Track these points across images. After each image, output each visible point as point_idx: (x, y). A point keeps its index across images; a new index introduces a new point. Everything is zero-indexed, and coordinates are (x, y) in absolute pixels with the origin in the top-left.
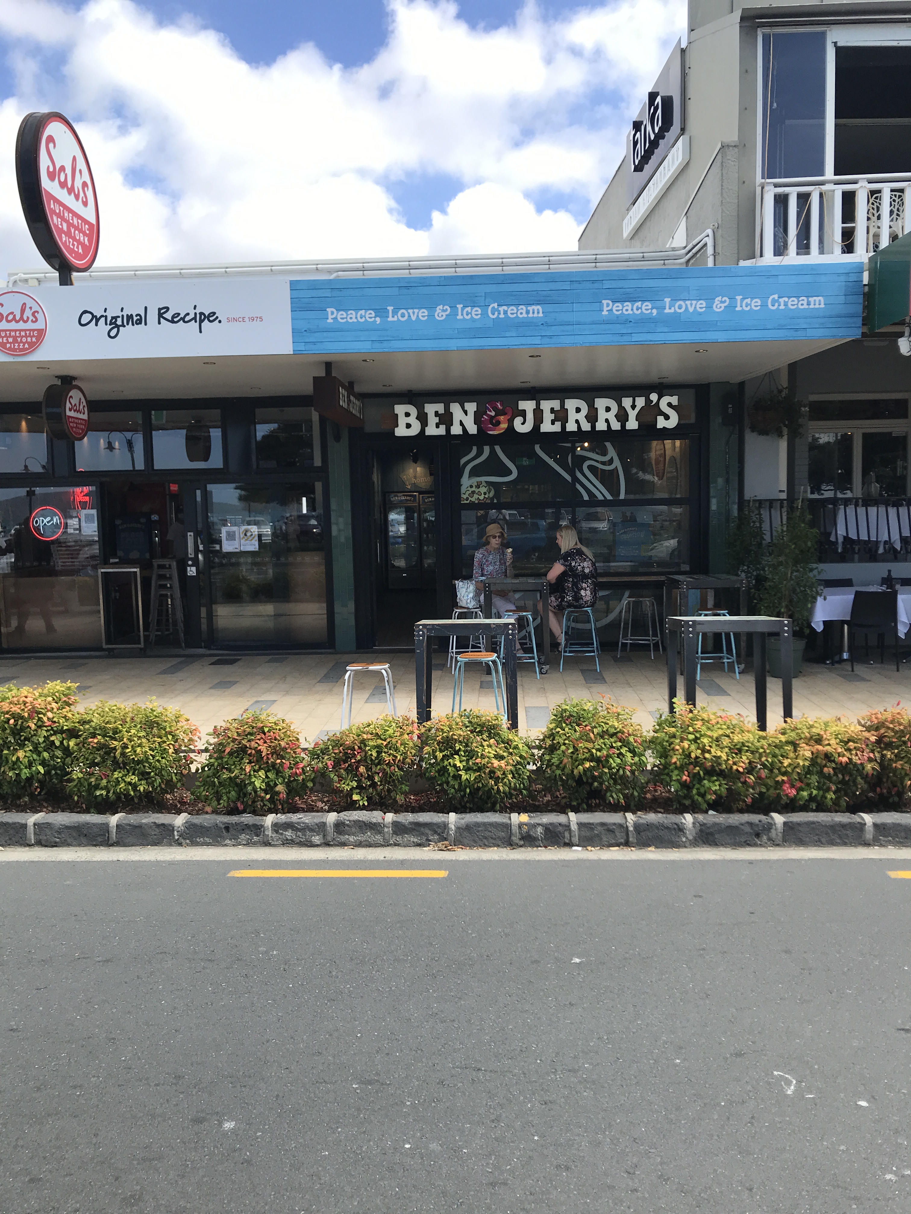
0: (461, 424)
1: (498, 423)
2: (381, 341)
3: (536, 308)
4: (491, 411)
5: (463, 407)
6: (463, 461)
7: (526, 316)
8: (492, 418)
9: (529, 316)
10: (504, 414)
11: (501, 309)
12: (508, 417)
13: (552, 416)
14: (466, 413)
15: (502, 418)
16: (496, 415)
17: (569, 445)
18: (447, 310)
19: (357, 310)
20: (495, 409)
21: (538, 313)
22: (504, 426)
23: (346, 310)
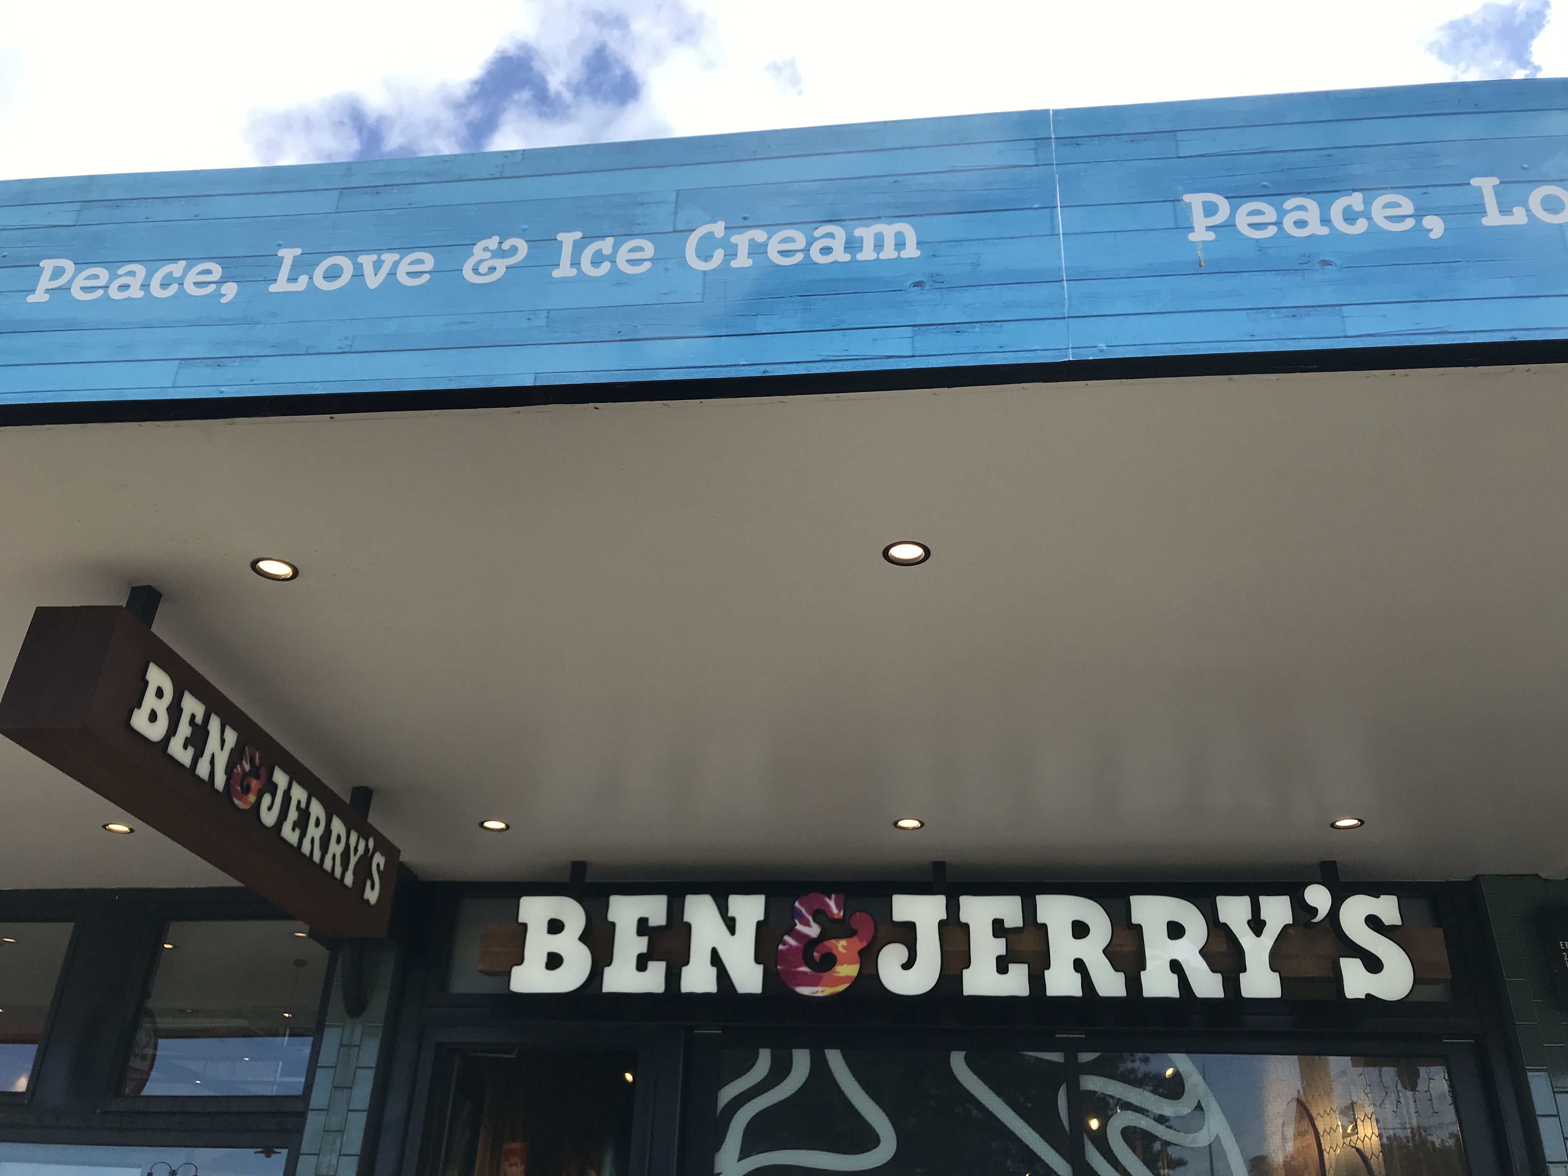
0: (716, 959)
1: (830, 961)
2: (217, 362)
3: (889, 230)
4: (807, 924)
5: (723, 909)
6: (728, 1093)
7: (847, 258)
8: (810, 944)
9: (860, 257)
10: (849, 933)
11: (742, 240)
12: (858, 944)
13: (999, 947)
14: (731, 925)
15: (841, 946)
16: (823, 937)
17: (1056, 1057)
18: (514, 250)
19: (153, 262)
20: (821, 915)
21: (900, 245)
22: (848, 970)
23: (111, 264)
